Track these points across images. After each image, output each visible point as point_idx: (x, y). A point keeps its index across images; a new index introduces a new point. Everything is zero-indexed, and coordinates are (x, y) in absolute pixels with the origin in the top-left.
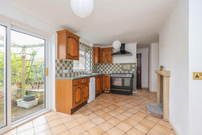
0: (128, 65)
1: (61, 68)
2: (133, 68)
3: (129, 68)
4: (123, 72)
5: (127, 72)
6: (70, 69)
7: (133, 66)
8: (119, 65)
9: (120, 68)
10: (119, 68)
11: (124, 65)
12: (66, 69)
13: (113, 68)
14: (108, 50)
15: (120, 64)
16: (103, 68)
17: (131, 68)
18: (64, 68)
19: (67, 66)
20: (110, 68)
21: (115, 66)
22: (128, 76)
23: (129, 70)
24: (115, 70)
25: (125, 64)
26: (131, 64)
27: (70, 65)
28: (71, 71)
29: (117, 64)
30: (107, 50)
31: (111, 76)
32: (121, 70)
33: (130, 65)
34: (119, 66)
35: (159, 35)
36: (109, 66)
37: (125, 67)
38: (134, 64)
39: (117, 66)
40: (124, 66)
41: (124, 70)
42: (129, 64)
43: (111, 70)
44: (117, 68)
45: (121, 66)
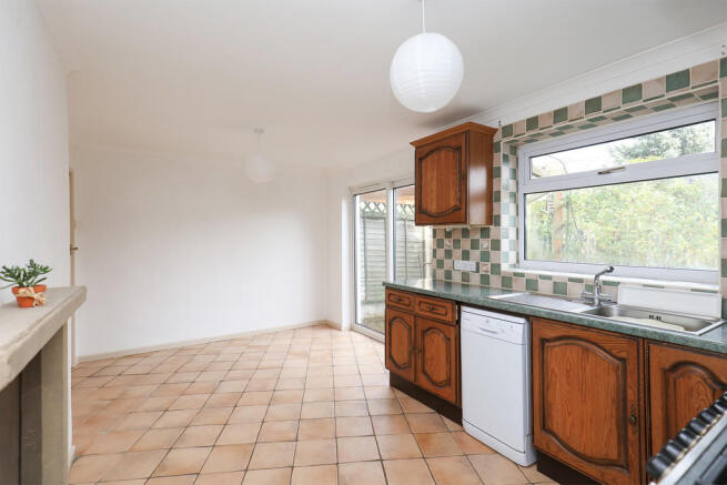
1: (449, 254)
6: (485, 257)
12: (466, 256)
18: (457, 253)
19: (468, 247)
27: (485, 244)
28: (486, 268)
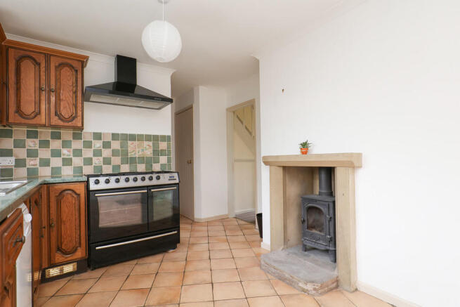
0: (146, 143)
2: (162, 153)
3: (149, 153)
4: (125, 168)
5: (141, 168)
7: (163, 145)
8: (109, 139)
9: (115, 153)
10: (106, 153)
11: (130, 142)
13: (78, 153)
14: (61, 65)
15: (115, 136)
16: (16, 151)
17: (157, 153)
20: (64, 151)
21: (88, 145)
22: (165, 179)
23: (148, 162)
24: (88, 161)
25: (133, 137)
26: (155, 139)
29: (98, 136)
30: (54, 62)
31: (93, 187)
32: (116, 160)
33: (151, 143)
34: (107, 145)
35: (258, 61)
36: (56, 144)
37: (134, 149)
38: (164, 138)
39: (98, 144)
40: (131, 145)
41: (132, 161)
42: (148, 138)
43: (67, 162)
44: (97, 153)
45: (116, 145)
